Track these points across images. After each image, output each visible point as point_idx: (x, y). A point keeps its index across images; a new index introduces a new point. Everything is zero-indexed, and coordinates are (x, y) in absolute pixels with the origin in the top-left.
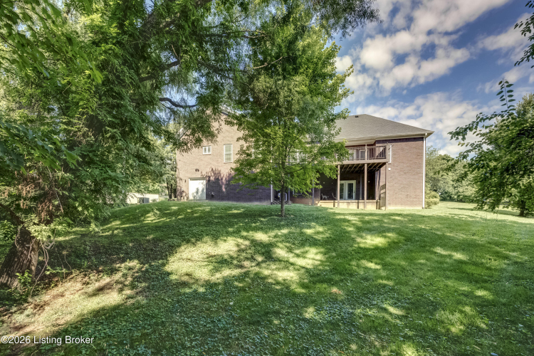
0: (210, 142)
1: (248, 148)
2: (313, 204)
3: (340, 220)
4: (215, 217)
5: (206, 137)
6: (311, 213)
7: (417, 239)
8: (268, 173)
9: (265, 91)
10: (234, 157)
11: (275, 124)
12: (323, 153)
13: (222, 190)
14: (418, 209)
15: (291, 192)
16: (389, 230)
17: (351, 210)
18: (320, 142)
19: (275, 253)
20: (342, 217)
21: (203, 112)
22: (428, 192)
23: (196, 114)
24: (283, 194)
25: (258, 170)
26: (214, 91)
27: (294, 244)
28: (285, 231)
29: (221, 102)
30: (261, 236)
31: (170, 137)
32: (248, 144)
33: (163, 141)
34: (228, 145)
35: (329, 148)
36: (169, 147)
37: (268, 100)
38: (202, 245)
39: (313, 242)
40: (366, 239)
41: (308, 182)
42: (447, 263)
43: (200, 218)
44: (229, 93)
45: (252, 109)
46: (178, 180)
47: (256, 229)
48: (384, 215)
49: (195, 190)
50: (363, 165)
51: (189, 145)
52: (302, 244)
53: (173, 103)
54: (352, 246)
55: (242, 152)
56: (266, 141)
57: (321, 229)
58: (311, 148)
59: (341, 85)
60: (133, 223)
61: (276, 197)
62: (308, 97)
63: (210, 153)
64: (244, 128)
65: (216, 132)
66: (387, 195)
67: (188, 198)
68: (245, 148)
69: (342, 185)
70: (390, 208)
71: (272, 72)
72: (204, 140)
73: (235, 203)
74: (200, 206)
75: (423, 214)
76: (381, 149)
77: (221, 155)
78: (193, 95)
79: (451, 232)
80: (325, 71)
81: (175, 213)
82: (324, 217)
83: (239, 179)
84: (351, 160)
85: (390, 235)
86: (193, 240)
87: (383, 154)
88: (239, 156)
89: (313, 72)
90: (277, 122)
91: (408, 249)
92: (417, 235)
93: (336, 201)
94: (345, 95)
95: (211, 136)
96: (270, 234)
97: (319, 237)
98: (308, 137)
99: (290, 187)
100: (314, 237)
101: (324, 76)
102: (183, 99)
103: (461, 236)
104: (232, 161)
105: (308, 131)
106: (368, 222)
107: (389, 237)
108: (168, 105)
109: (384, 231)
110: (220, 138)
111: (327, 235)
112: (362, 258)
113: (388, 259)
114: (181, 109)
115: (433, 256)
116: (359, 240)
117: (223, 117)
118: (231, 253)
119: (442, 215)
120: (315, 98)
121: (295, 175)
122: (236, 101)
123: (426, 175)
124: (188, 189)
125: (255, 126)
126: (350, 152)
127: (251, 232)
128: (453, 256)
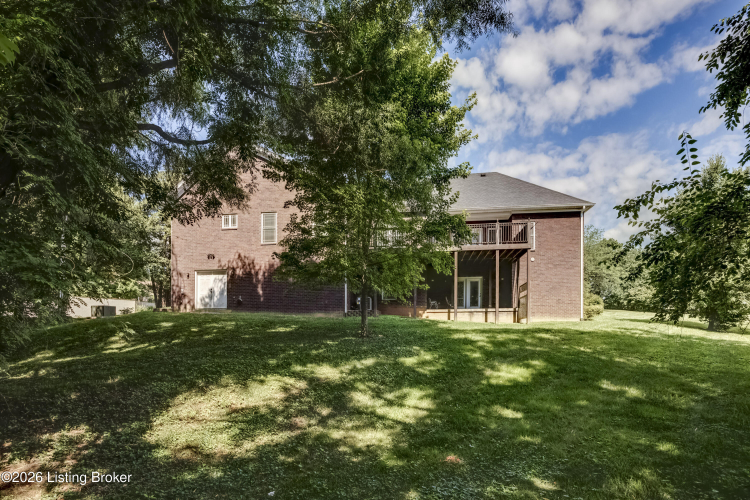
0: (235, 207)
1: (304, 220)
2: (415, 315)
3: (459, 340)
4: (244, 340)
5: (229, 199)
6: (412, 330)
7: (573, 368)
8: (338, 262)
9: (333, 125)
10: (279, 235)
11: (352, 181)
12: (431, 231)
13: (258, 293)
14: (573, 322)
15: (379, 296)
16: (533, 355)
17: (476, 324)
18: (425, 213)
19: (351, 400)
20: (462, 336)
21: (223, 154)
22: (588, 295)
23: (208, 158)
24: (365, 299)
25: (322, 259)
26: (242, 119)
27: (383, 383)
28: (369, 362)
29: (257, 138)
30: (327, 372)
31: (157, 195)
32: (304, 214)
33: (146, 202)
34: (269, 213)
35: (440, 224)
36: (156, 215)
37: (339, 139)
38: (218, 391)
39: (415, 379)
40: (498, 370)
41: (407, 279)
42: (615, 403)
43: (216, 341)
44: (270, 124)
45: (311, 154)
46: (174, 273)
47: (320, 360)
48: (525, 332)
49: (206, 293)
50: (494, 252)
51: (194, 211)
52: (398, 383)
53: (165, 135)
54: (477, 383)
55: (294, 225)
56: (335, 209)
57: (428, 357)
58: (411, 223)
59: (458, 123)
60: (81, 354)
61: (353, 305)
62: (406, 138)
63: (236, 227)
64: (297, 186)
65: (247, 190)
66: (530, 300)
67: (193, 307)
68: (298, 221)
69: (461, 284)
70: (534, 321)
71: (347, 94)
72: (225, 204)
73: (281, 315)
74: (215, 320)
75: (581, 329)
76: (520, 228)
77: (256, 231)
78: (203, 123)
79: (621, 356)
80: (433, 98)
81: (169, 334)
82: (433, 337)
83: (288, 274)
84: (475, 244)
85: (535, 362)
86: (201, 383)
87: (523, 236)
88: (288, 232)
89: (415, 99)
90: (355, 177)
91: (562, 384)
92: (574, 362)
93: (452, 310)
94: (464, 139)
95: (237, 196)
96: (343, 368)
97: (425, 370)
98: (406, 205)
99: (376, 287)
100: (418, 370)
101: (432, 107)
102: (184, 129)
103: (635, 361)
104: (276, 241)
105: (407, 194)
106: (502, 344)
107: (533, 367)
108: (156, 137)
109: (526, 358)
110: (253, 201)
111: (439, 367)
112: (493, 403)
113: (533, 402)
114: (181, 146)
115: (595, 393)
116: (488, 372)
117: (259, 164)
118: (274, 404)
119: (609, 330)
120: (416, 141)
121: (385, 267)
122: (282, 137)
123: (585, 269)
124: (193, 290)
125: (317, 183)
126: (473, 231)
127: (309, 365)
128: (625, 392)
